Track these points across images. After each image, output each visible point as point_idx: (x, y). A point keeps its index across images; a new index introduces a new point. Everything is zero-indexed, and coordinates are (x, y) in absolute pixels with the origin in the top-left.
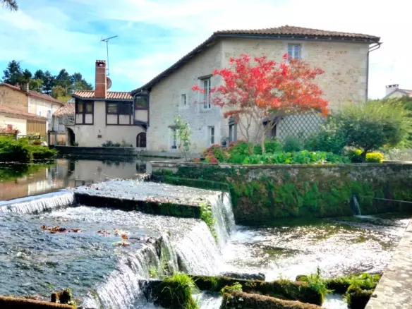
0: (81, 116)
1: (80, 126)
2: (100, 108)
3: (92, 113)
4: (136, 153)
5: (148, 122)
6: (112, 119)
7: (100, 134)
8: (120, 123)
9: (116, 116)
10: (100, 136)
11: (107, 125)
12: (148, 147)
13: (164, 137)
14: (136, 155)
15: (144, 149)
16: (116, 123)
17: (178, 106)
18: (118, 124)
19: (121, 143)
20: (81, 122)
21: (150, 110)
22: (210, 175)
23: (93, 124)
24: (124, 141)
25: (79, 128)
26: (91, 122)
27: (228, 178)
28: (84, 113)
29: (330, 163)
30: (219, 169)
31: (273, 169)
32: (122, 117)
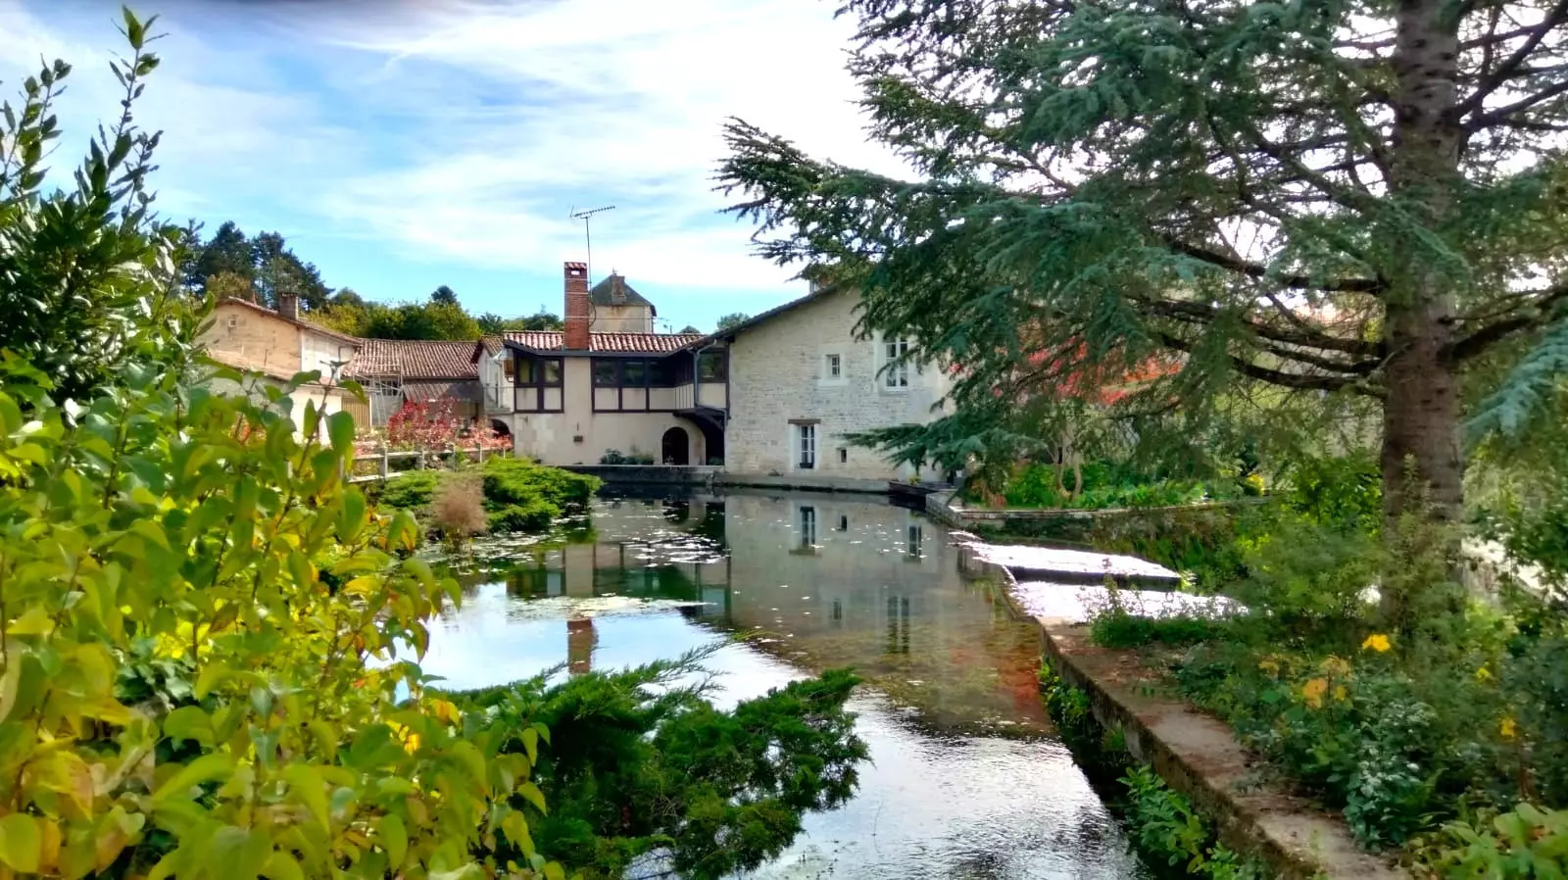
0: (532, 393)
1: (530, 416)
2: (578, 375)
3: (560, 384)
4: (699, 479)
5: (728, 409)
6: (607, 397)
7: (579, 434)
8: (625, 407)
9: (617, 392)
10: (578, 439)
11: (594, 411)
12: (731, 465)
13: (774, 443)
14: (703, 484)
15: (721, 469)
16: (616, 407)
17: (815, 378)
18: (620, 410)
19: (626, 454)
20: (534, 406)
21: (732, 384)
22: (1055, 530)
23: (562, 411)
24: (634, 449)
25: (526, 420)
26: (559, 407)
27: (1086, 535)
28: (541, 386)
29: (1212, 503)
30: (1073, 521)
31: (1142, 516)
32: (628, 393)
